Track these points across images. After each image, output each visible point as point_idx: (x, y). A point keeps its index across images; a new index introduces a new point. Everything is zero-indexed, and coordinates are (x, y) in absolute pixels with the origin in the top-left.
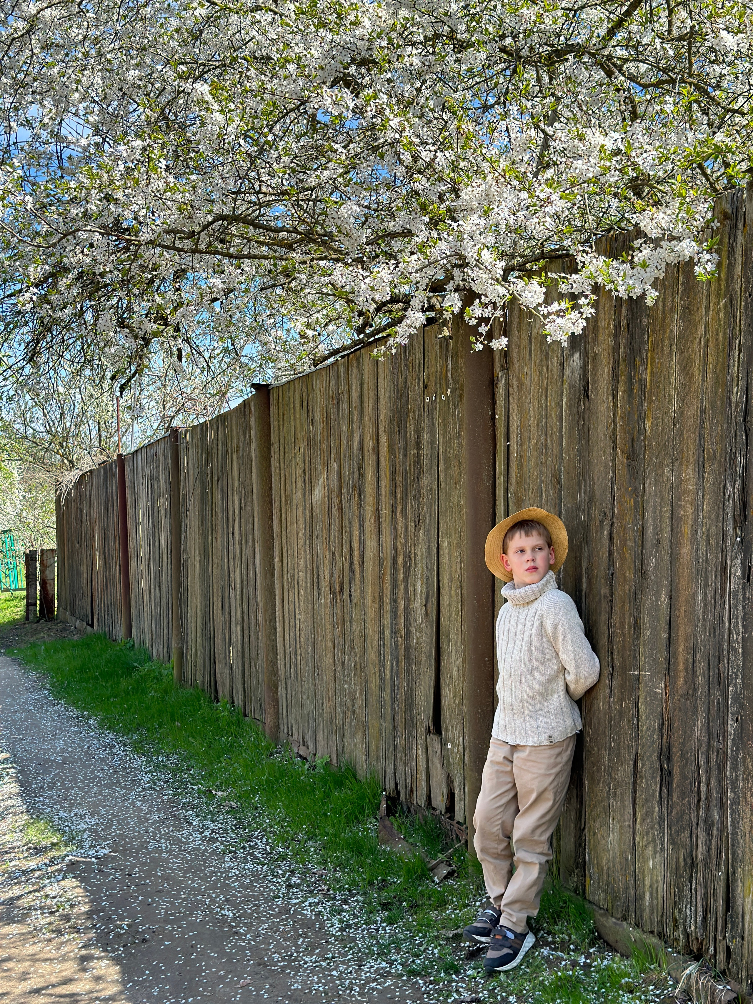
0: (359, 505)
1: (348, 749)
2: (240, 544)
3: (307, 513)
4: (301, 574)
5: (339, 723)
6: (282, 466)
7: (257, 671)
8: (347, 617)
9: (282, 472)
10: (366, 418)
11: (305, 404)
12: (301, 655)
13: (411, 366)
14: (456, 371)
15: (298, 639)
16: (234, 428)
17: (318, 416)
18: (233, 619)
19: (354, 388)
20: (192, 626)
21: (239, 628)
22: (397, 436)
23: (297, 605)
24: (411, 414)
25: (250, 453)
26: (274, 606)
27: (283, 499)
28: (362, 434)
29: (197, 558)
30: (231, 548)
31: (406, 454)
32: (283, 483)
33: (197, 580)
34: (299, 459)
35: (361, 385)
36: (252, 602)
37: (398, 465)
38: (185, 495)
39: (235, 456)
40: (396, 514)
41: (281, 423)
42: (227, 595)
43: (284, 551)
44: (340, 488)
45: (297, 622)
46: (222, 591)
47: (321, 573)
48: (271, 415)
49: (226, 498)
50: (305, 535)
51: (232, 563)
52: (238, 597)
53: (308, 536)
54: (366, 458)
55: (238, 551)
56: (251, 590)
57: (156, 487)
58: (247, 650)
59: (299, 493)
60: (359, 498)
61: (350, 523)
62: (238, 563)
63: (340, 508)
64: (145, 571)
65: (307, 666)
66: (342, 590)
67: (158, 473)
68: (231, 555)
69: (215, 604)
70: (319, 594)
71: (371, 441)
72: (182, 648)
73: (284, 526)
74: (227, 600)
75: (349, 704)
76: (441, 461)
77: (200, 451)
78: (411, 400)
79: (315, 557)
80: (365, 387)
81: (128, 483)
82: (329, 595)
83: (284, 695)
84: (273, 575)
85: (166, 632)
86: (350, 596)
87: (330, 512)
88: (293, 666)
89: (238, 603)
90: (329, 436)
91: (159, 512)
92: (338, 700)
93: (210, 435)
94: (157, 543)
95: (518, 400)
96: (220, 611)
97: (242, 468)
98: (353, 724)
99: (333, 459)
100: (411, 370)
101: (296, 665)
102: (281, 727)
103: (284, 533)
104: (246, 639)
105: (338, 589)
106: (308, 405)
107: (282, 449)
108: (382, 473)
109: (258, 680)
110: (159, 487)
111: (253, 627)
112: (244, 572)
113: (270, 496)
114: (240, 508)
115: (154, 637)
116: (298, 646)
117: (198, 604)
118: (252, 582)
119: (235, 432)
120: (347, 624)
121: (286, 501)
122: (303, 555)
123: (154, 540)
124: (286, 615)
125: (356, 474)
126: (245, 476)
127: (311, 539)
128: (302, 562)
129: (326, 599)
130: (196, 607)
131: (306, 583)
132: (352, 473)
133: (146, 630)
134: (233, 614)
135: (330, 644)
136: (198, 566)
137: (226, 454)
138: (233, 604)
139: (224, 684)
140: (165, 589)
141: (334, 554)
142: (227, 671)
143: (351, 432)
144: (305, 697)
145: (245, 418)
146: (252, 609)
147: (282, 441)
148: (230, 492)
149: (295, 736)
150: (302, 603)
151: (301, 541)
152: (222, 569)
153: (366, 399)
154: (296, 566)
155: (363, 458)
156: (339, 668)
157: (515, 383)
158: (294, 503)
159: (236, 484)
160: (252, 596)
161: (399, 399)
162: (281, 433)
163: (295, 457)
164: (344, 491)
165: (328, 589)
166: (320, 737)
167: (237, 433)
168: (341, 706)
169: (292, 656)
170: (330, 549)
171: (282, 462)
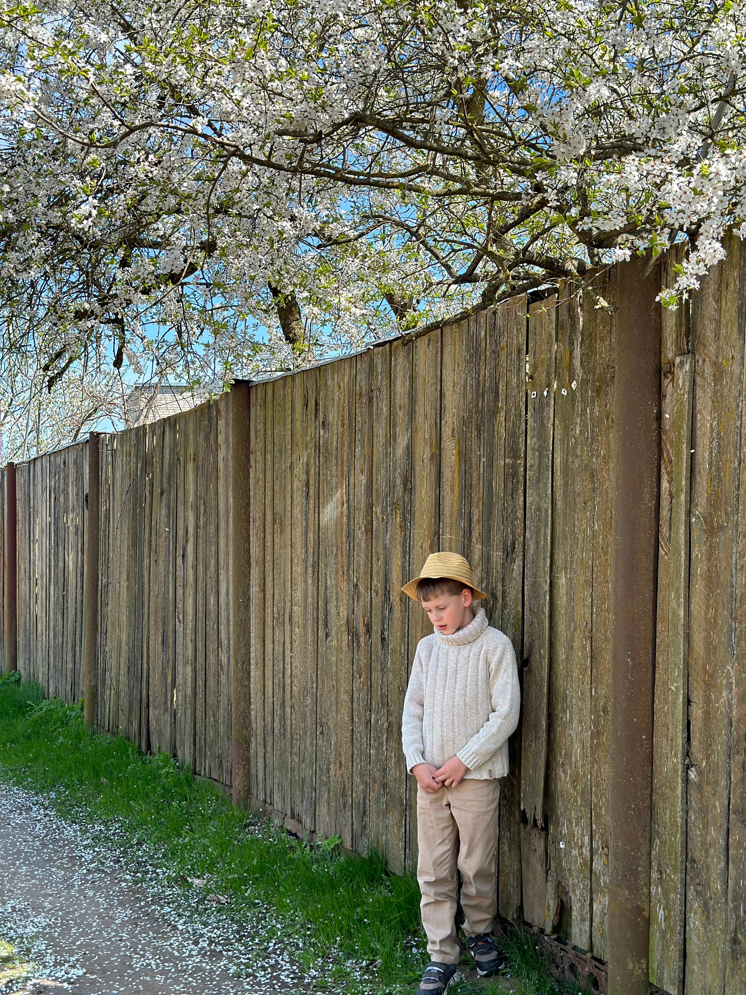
0: (404, 527)
1: (372, 832)
2: (195, 568)
3: (311, 535)
4: (295, 608)
5: (358, 795)
6: (269, 478)
7: (216, 721)
8: (376, 666)
9: (268, 485)
10: (420, 419)
11: (312, 403)
12: (292, 707)
13: (503, 354)
14: (589, 358)
15: (288, 688)
16: (191, 432)
17: (333, 417)
18: (180, 658)
19: (399, 382)
20: (112, 662)
21: (189, 668)
22: (474, 441)
23: (288, 645)
24: (503, 414)
25: (216, 462)
26: (248, 645)
27: (269, 517)
28: (412, 439)
29: (124, 584)
30: (180, 573)
31: (490, 463)
32: (269, 498)
33: (124, 609)
34: (299, 469)
35: (412, 379)
36: (212, 638)
37: (475, 478)
38: (108, 511)
39: (190, 467)
40: (470, 540)
41: (269, 425)
42: (171, 627)
43: (269, 580)
44: (370, 507)
45: (288, 667)
46: (164, 624)
47: (332, 610)
48: (252, 416)
49: (172, 513)
50: (306, 561)
51: (180, 591)
52: (189, 631)
53: (310, 562)
54: (418, 469)
55: (191, 578)
56: (210, 623)
57: (62, 499)
58: (200, 695)
59: (297, 511)
60: (404, 519)
61: (385, 548)
62: (190, 590)
63: (369, 530)
64: (42, 596)
65: (304, 720)
66: (369, 630)
67: (66, 484)
68: (180, 582)
69: (152, 638)
70: (327, 635)
71: (428, 449)
72: (96, 686)
73: (269, 550)
74: (171, 634)
75: (377, 774)
76: (558, 473)
77: (133, 460)
78: (502, 397)
79: (322, 589)
80: (419, 382)
81: (19, 495)
82: (345, 637)
83: (261, 754)
84: (247, 608)
85: (70, 666)
86: (383, 639)
87: (350, 535)
88: (277, 720)
89: (189, 639)
90: (352, 443)
91: (66, 529)
92: (357, 768)
93: (151, 442)
94: (61, 564)
95: (715, 392)
96: (159, 647)
97: (201, 480)
98: (383, 800)
99: (358, 471)
100: (504, 358)
101: (283, 717)
102: (254, 791)
103: (268, 558)
104: (200, 683)
105: (362, 630)
106: (317, 404)
107: (269, 457)
108: (446, 488)
109: (217, 732)
110: (66, 500)
111: (212, 668)
112: (200, 602)
113: (247, 513)
114: (197, 527)
115: (52, 671)
116: (288, 696)
117: (124, 638)
118: (213, 616)
119: (191, 437)
120: (376, 675)
121: (274, 520)
122: (300, 586)
123: (57, 561)
124: (269, 657)
125: (399, 489)
126: (207, 490)
127: (316, 565)
128: (298, 595)
129: (339, 641)
130: (120, 641)
131: (305, 619)
132: (392, 487)
133: (39, 662)
134: (179, 650)
135: (344, 697)
136: (124, 591)
137: (175, 462)
138: (180, 640)
139: (161, 734)
140: (71, 617)
141: (356, 586)
142: (167, 718)
143: (391, 438)
144: (296, 759)
145: (210, 421)
146: (212, 646)
147: (269, 447)
148: (180, 508)
149: (278, 805)
150: (295, 645)
151: (298, 569)
152: (166, 599)
153: (420, 396)
154: (288, 598)
155: (412, 468)
156: (360, 728)
157: (708, 370)
158: (288, 522)
159: (191, 499)
160: (212, 632)
161: (479, 395)
162: (269, 439)
163: (291, 467)
164: (377, 509)
165: (344, 628)
166: (323, 810)
167: (196, 438)
168: (362, 775)
169: (277, 707)
170: (349, 579)
171: (269, 473)
